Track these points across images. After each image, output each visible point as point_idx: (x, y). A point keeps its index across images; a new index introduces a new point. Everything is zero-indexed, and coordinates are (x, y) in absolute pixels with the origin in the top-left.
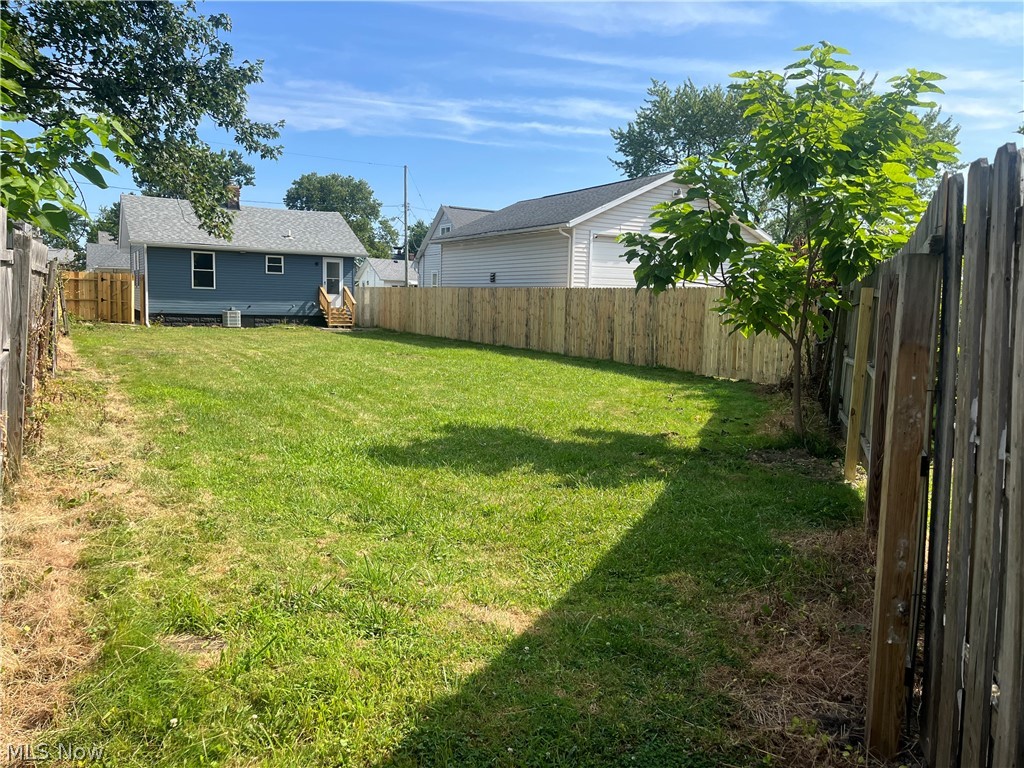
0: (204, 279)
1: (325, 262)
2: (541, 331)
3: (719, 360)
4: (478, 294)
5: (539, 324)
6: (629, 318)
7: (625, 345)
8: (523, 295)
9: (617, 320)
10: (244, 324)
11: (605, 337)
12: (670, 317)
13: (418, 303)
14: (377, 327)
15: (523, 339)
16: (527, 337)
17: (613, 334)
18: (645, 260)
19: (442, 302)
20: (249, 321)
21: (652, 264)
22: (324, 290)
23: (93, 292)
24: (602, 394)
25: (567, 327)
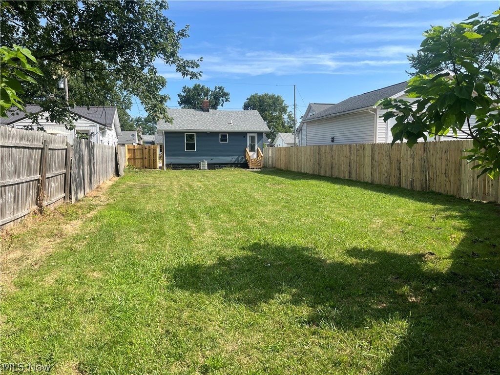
0: (191, 146)
1: (248, 135)
2: (358, 169)
3: (473, 188)
4: (323, 149)
5: (356, 165)
6: (410, 161)
7: (408, 177)
8: (347, 149)
9: (403, 162)
10: (209, 168)
11: (394, 172)
12: (438, 160)
13: (293, 155)
14: (274, 168)
15: (347, 174)
16: (350, 173)
17: (400, 171)
18: (400, 120)
19: (305, 154)
20: (211, 166)
21: (406, 122)
22: (248, 150)
23: (141, 154)
24: (384, 214)
25: (373, 166)
